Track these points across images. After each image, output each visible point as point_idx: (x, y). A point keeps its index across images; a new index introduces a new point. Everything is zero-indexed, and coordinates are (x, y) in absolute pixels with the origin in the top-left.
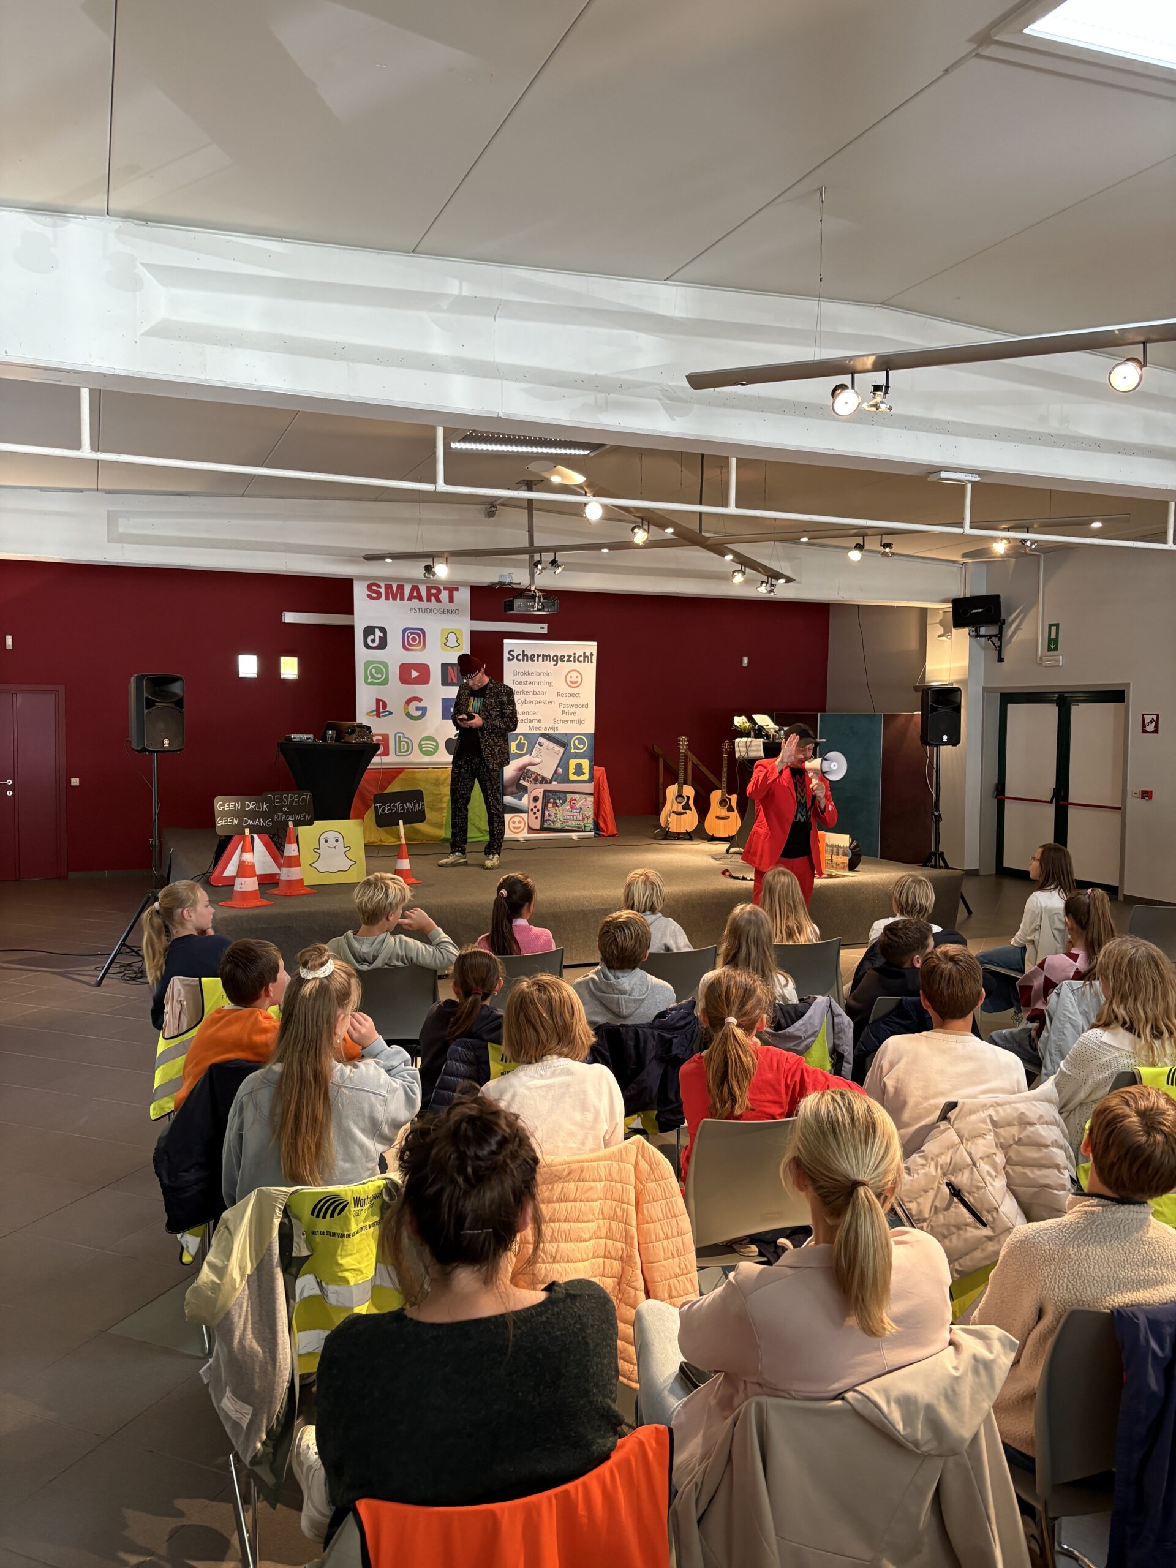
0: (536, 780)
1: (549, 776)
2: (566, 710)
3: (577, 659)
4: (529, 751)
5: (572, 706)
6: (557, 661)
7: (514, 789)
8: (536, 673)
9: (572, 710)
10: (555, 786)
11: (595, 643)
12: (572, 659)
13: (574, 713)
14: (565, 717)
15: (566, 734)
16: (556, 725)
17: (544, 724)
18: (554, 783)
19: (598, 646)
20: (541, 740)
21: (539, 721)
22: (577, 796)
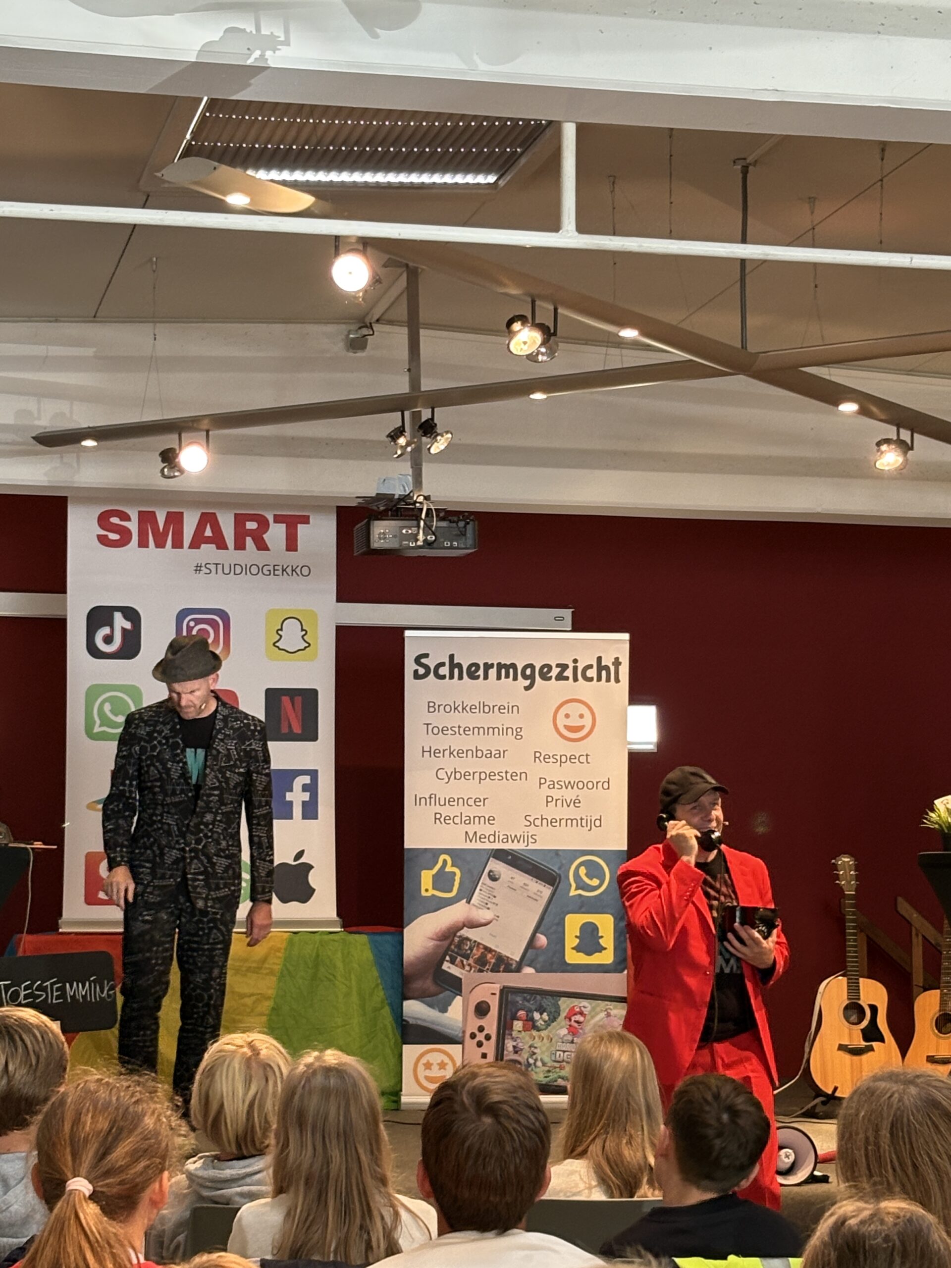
0: (481, 963)
1: (516, 956)
2: (556, 794)
3: (581, 674)
4: (467, 894)
5: (570, 785)
6: (532, 677)
7: (428, 984)
8: (484, 708)
9: (570, 794)
10: (529, 977)
11: (626, 636)
12: (569, 673)
13: (576, 802)
14: (552, 812)
15: (556, 852)
16: (532, 830)
17: (501, 828)
18: (529, 970)
19: (631, 642)
20: (494, 865)
21: (490, 820)
22: (584, 1003)
